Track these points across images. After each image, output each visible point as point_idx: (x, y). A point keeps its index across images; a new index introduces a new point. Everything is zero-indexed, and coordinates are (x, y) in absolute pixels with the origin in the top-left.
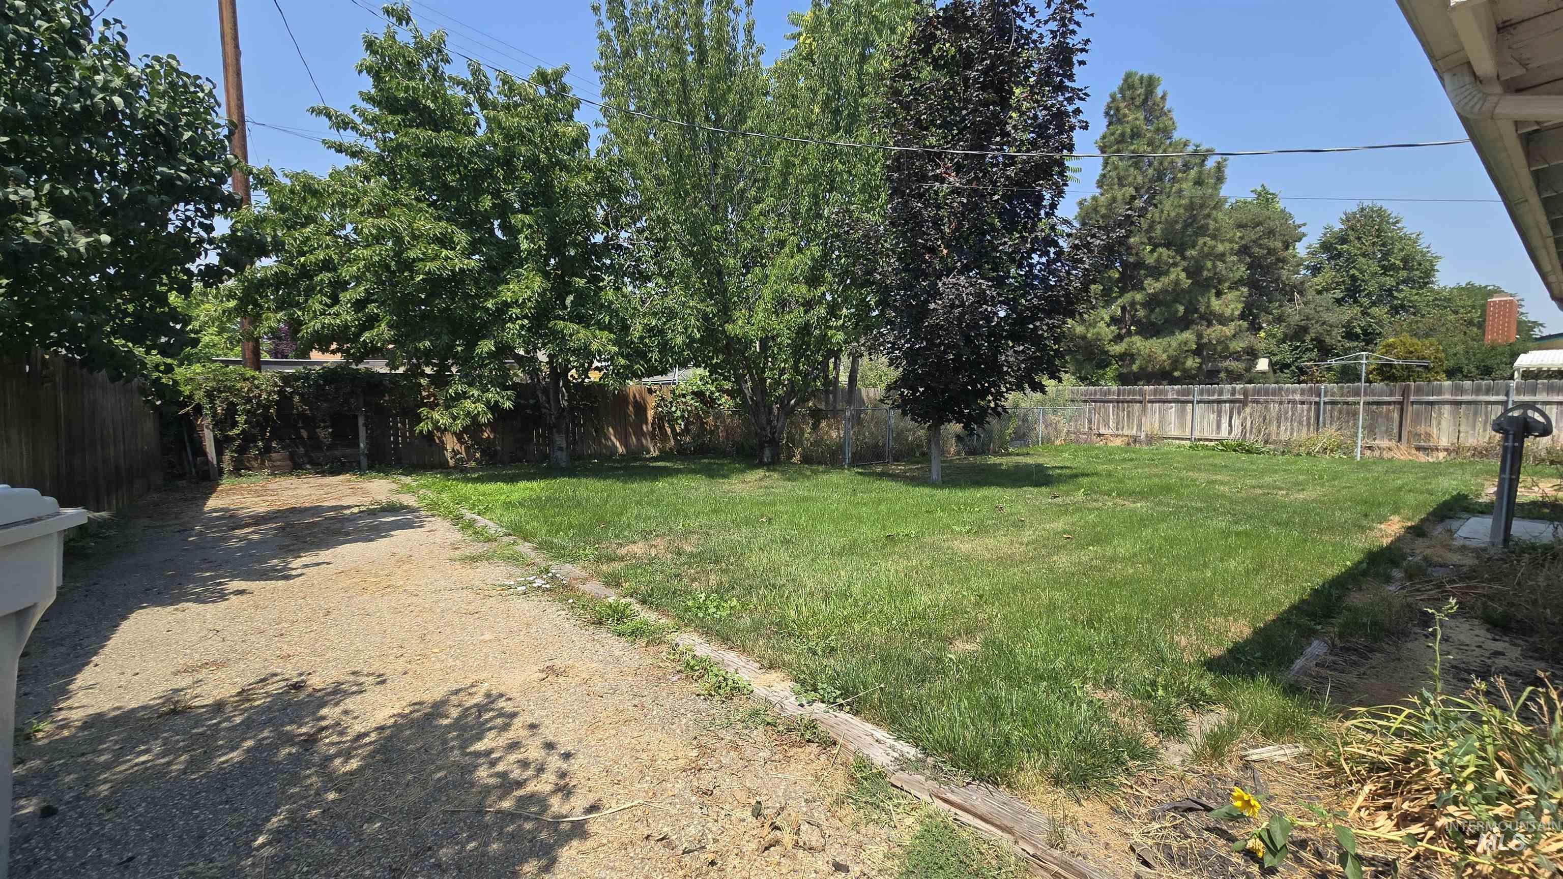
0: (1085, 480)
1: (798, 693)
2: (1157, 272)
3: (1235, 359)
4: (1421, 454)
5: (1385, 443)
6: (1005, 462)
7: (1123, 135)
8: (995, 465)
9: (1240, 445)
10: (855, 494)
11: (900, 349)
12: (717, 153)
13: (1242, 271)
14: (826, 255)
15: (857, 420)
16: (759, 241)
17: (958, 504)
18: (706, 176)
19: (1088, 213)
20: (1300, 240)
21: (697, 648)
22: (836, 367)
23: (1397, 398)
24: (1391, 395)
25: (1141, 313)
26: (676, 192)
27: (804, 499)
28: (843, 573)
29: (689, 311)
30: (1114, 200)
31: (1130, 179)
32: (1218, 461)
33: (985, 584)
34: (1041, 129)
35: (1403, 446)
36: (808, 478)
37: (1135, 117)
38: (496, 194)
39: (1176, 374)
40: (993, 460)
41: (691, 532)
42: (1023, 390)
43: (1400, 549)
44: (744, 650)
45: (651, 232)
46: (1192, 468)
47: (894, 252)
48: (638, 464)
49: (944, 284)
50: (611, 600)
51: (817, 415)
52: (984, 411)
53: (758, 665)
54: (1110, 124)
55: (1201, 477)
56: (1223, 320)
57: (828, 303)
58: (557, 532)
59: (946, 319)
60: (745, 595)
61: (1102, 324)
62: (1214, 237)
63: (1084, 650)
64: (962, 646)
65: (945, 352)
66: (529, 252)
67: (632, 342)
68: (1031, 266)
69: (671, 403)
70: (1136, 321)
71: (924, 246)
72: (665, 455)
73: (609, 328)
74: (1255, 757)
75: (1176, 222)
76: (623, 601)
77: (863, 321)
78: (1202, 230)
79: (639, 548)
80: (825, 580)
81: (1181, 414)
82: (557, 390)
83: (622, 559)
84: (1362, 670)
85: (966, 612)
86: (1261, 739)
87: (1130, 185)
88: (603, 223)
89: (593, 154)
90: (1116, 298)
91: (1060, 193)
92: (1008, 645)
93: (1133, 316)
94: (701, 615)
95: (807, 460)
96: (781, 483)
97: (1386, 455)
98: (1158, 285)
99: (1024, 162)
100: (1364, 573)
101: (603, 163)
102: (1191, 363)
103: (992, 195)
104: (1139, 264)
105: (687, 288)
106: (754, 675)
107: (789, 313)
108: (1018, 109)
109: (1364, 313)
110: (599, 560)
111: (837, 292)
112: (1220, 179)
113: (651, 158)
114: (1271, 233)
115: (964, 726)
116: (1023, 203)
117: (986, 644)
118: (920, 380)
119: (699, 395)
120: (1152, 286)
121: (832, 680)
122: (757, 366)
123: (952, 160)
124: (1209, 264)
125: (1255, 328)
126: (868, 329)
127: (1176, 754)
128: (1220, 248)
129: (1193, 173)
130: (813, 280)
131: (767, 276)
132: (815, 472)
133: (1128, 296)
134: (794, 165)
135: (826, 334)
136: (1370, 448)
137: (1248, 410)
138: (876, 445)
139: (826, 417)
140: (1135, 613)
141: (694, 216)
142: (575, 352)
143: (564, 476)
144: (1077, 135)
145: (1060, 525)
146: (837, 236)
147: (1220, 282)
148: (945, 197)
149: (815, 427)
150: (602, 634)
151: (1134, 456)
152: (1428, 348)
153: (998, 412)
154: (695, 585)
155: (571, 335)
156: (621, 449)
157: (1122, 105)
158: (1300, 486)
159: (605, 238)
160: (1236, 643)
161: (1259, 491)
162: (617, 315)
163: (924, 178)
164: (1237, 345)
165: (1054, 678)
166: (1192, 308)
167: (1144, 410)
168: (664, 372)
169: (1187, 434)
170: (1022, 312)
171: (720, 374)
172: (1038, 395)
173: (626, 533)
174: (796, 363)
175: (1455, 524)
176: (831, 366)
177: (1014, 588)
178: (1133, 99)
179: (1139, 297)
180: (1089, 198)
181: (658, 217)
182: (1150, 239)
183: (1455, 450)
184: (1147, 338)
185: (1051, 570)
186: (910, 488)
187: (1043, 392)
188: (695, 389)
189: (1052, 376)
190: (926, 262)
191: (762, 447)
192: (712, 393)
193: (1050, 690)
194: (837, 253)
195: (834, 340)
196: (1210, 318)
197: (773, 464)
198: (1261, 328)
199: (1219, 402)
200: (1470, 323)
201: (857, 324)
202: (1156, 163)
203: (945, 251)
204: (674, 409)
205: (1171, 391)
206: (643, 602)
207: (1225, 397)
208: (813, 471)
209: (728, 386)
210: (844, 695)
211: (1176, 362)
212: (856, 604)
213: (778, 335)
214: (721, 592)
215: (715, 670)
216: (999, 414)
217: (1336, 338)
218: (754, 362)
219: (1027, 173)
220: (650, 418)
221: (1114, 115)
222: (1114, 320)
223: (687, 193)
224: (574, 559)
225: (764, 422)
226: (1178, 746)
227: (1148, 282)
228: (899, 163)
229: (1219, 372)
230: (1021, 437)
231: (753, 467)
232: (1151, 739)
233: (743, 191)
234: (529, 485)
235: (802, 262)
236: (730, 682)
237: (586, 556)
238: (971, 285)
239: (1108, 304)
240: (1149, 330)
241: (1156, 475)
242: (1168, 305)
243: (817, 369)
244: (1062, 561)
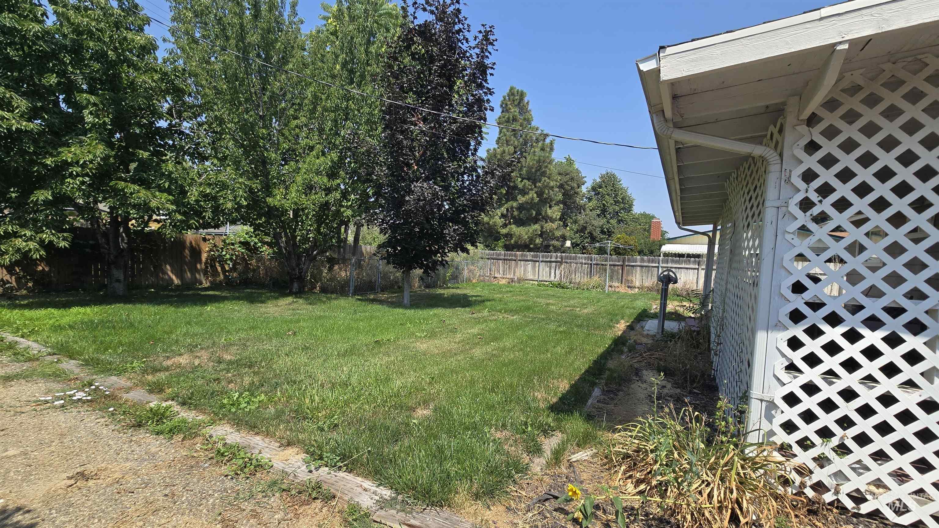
0: (488, 303)
1: (307, 463)
2: (524, 192)
3: (557, 240)
4: (629, 289)
5: (616, 284)
6: (446, 292)
7: (509, 118)
8: (440, 294)
9: (559, 284)
10: (356, 313)
11: (387, 223)
12: (265, 81)
13: (560, 197)
14: (342, 159)
15: (359, 265)
16: (295, 144)
17: (419, 319)
18: (256, 94)
19: (492, 156)
20: (584, 184)
21: (229, 437)
22: (346, 231)
23: (621, 263)
24: (619, 262)
25: (516, 213)
26: (232, 102)
27: (320, 317)
28: (345, 369)
29: (238, 185)
30: (504, 152)
31: (512, 142)
32: (550, 292)
33: (435, 370)
34: (470, 106)
35: (623, 285)
36: (324, 302)
37: (515, 111)
38: (62, 74)
39: (532, 246)
40: (440, 291)
41: (231, 345)
42: (457, 251)
43: (625, 337)
44: (268, 434)
45: (210, 127)
46: (538, 297)
47: (385, 164)
48: (190, 292)
49: (415, 186)
50: (152, 405)
51: (332, 262)
52: (435, 263)
53: (278, 444)
54: (503, 112)
55: (543, 301)
56: (553, 221)
57: (342, 190)
58: (106, 349)
59: (415, 207)
60: (271, 391)
61: (497, 217)
62: (549, 178)
63: (491, 407)
64: (422, 412)
65: (414, 227)
66: (94, 125)
67: (189, 203)
68: (463, 182)
69: (222, 249)
70: (513, 217)
71: (403, 162)
72: (214, 286)
73: (169, 191)
74: (574, 460)
75: (533, 168)
76: (164, 404)
77: (365, 204)
78: (544, 174)
79: (183, 360)
80: (333, 375)
81: (534, 267)
82: (117, 235)
83: (167, 369)
84: (615, 402)
85: (424, 390)
86: (576, 448)
87: (512, 145)
88: (167, 113)
89: (160, 61)
90: (504, 204)
91: (479, 143)
92: (448, 409)
93: (512, 214)
94: (233, 410)
95: (324, 290)
96: (305, 306)
97: (617, 290)
98: (524, 199)
99: (461, 123)
100: (613, 350)
101: (169, 68)
102: (538, 241)
103: (443, 138)
104: (515, 187)
105: (237, 169)
106: (274, 452)
107: (315, 194)
108: (458, 93)
109: (608, 222)
110: (145, 372)
111: (348, 184)
112: (552, 149)
113: (211, 74)
114: (572, 179)
115: (423, 469)
116: (459, 146)
117: (435, 410)
118: (398, 243)
119: (245, 244)
120: (521, 199)
121: (333, 451)
122: (290, 228)
123: (421, 114)
124: (547, 191)
125: (566, 226)
126: (367, 210)
127: (538, 465)
128: (552, 184)
129: (540, 144)
130: (332, 175)
131: (300, 168)
132: (329, 299)
133: (510, 203)
134: (321, 99)
135: (340, 210)
136: (611, 286)
137: (563, 266)
138: (371, 282)
139: (338, 263)
140: (515, 381)
141: (245, 120)
142: (134, 206)
143: (120, 303)
144: (488, 113)
145: (475, 331)
146: (349, 149)
147: (551, 201)
148: (417, 135)
149: (330, 269)
150: (142, 435)
151: (511, 289)
152: (632, 241)
153: (444, 264)
154: (231, 386)
155: (131, 194)
156: (176, 281)
157: (509, 103)
158: (584, 306)
159: (169, 124)
160: (563, 394)
161: (568, 309)
162: (177, 182)
163: (405, 122)
164: (558, 234)
165: (474, 427)
166: (539, 213)
167: (517, 265)
168: (217, 226)
169: (536, 278)
170: (458, 207)
171: (262, 231)
172: (465, 255)
173: (174, 348)
174: (319, 226)
175: (644, 323)
176: (343, 230)
177: (452, 371)
178: (514, 101)
179: (515, 204)
180: (492, 149)
181: (216, 116)
182: (520, 174)
183: (641, 288)
184: (518, 227)
185: (472, 358)
186: (391, 309)
187: (468, 253)
188: (242, 240)
189: (473, 245)
190: (404, 171)
191: (292, 281)
192: (255, 243)
193: (472, 436)
194: (349, 159)
195: (345, 214)
196: (547, 219)
197: (299, 293)
198: (567, 225)
199: (550, 262)
200: (645, 230)
201: (360, 205)
202: (524, 136)
203: (416, 167)
204: (224, 253)
205: (529, 255)
206: (183, 404)
207: (553, 259)
208: (327, 298)
209: (268, 239)
210: (342, 460)
211: (531, 240)
212: (354, 391)
213: (306, 208)
214: (252, 390)
215: (242, 454)
216: (444, 265)
217: (597, 233)
218: (288, 224)
219: (462, 129)
220: (204, 259)
221: (505, 109)
222: (503, 216)
223: (240, 104)
224: (120, 372)
225: (294, 265)
226: (538, 460)
227: (519, 197)
228: (390, 110)
229: (550, 246)
230: (455, 278)
231: (285, 295)
232: (525, 458)
233: (284, 109)
234: (82, 310)
235: (325, 162)
236: (254, 462)
237: (133, 368)
238: (430, 188)
239: (500, 206)
240: (520, 222)
241: (522, 300)
242: (528, 210)
243: (333, 232)
244: (478, 352)
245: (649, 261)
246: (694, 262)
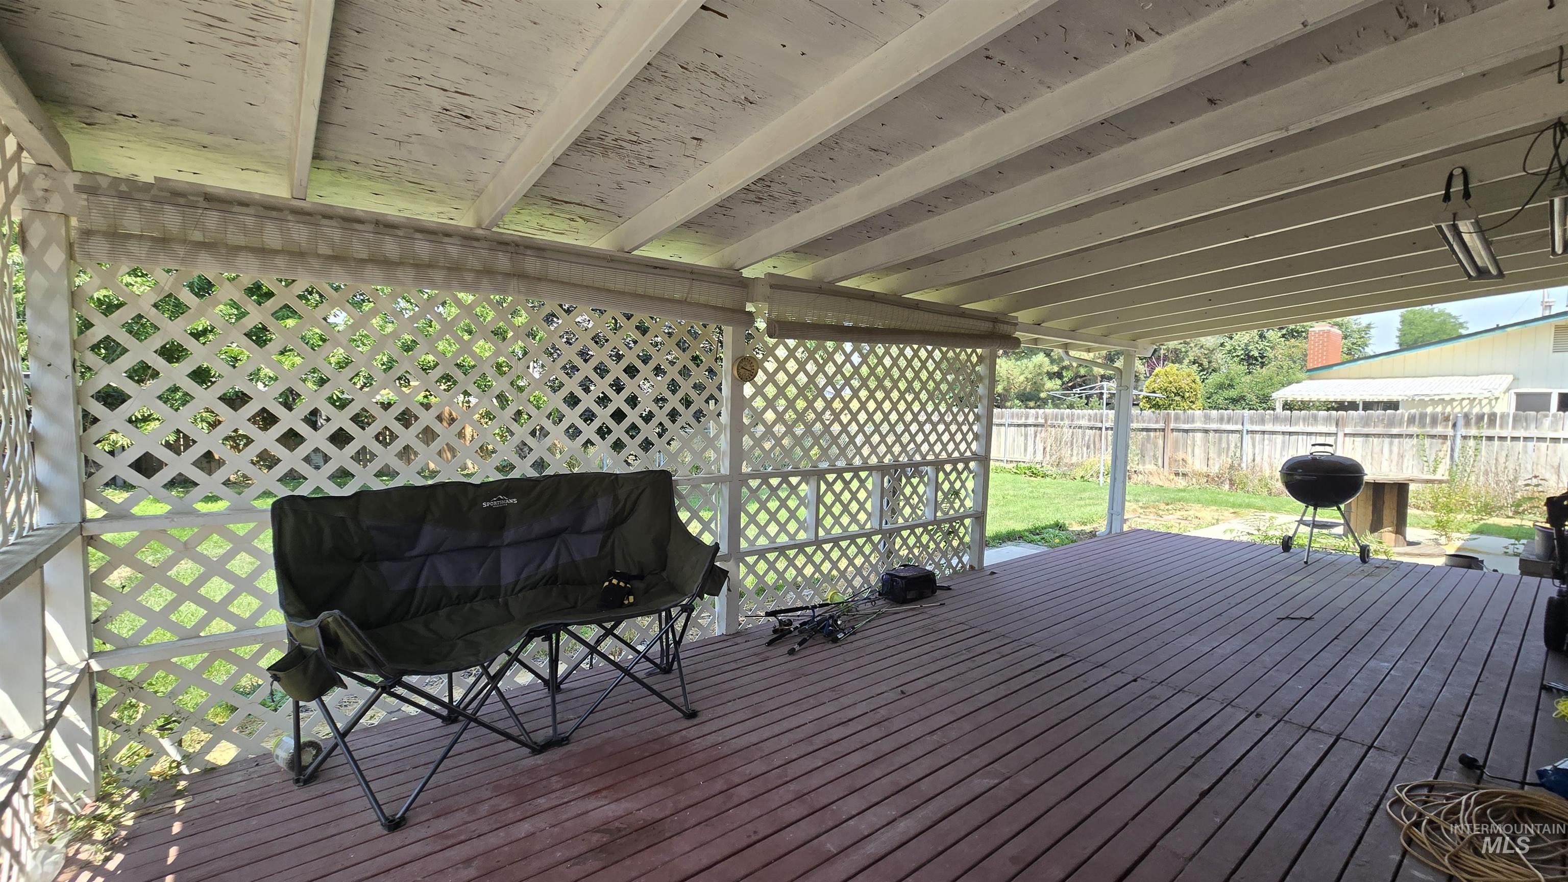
4: (1178, 479)
5: (1150, 468)
23: (1161, 425)
35: (1165, 471)
97: (1149, 480)
136: (1135, 472)
137: (1047, 434)
152: (1184, 379)
207: (1030, 421)
245: (1221, 420)
246: (1327, 420)
